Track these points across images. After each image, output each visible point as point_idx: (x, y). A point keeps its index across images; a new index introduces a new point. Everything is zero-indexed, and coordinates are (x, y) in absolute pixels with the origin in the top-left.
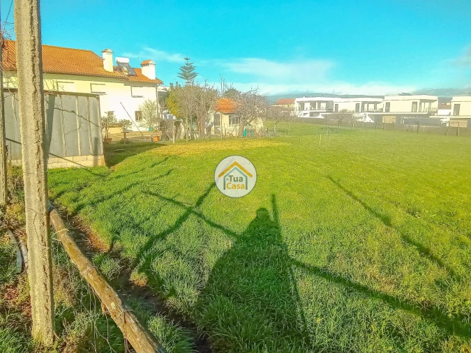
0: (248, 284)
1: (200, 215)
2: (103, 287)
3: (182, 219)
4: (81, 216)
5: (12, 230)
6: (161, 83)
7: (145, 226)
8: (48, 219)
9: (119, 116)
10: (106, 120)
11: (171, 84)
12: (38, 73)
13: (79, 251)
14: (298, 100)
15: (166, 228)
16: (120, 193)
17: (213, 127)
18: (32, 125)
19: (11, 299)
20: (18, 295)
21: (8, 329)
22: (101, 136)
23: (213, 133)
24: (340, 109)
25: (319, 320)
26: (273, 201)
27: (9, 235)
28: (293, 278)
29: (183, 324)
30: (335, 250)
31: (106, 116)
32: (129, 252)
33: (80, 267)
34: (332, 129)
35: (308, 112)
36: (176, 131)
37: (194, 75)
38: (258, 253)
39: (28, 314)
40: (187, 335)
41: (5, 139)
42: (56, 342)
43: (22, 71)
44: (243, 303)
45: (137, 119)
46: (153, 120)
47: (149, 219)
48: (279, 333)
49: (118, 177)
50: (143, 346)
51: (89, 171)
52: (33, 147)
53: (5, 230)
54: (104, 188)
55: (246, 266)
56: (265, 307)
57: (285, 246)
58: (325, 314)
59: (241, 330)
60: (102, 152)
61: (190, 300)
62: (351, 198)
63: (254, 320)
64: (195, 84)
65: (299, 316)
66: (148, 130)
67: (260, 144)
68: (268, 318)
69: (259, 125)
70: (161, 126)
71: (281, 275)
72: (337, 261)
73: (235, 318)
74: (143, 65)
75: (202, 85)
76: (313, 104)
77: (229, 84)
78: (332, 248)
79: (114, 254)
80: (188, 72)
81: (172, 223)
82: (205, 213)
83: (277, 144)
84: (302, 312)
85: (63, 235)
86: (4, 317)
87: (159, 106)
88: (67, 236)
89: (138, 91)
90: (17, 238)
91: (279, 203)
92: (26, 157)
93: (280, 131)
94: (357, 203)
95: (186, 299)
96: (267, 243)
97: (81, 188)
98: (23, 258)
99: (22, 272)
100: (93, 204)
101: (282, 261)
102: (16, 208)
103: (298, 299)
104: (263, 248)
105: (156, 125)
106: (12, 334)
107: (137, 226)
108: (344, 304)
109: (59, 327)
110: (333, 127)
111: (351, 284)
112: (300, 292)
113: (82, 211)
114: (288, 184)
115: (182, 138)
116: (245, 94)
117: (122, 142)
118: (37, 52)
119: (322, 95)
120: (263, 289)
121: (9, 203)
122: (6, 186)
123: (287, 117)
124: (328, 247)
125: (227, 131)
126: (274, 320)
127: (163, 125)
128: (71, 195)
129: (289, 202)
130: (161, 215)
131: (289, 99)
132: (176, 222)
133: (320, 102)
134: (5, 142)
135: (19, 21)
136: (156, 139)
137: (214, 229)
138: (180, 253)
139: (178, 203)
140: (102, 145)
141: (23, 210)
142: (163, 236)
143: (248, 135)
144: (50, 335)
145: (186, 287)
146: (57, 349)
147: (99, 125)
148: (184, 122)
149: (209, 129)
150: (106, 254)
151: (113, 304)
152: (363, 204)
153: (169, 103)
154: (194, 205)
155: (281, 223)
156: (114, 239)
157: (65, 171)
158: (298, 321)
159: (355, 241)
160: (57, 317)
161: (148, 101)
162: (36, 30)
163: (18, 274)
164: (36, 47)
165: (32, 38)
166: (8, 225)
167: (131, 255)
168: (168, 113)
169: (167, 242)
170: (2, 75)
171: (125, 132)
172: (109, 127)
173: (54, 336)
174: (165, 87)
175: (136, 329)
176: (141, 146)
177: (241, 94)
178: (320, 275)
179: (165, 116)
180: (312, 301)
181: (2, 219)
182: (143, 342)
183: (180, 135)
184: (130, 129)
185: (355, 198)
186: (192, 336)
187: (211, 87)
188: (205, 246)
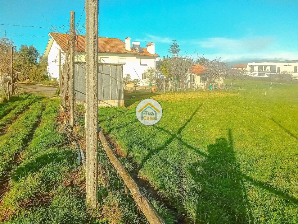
0: (212, 188)
1: (180, 140)
2: (129, 179)
3: (169, 141)
4: (111, 135)
5: (76, 141)
6: (158, 56)
7: (146, 144)
8: (98, 136)
9: (133, 77)
10: (125, 79)
11: (164, 57)
12: (96, 54)
13: (115, 156)
14: (249, 64)
15: (160, 146)
16: (132, 122)
17: (190, 83)
18: (92, 83)
19: (75, 179)
20: (78, 177)
21: (74, 196)
22: (122, 89)
23: (189, 87)
24: (281, 71)
25: (263, 219)
26: (230, 133)
27: (74, 143)
28: (244, 187)
29: (170, 207)
30: (275, 171)
31: (125, 76)
32: (137, 159)
33: (115, 166)
34: (275, 85)
35: (257, 73)
36: (166, 86)
37: (179, 50)
38: (219, 168)
39: (84, 189)
40: (172, 214)
41: (74, 90)
42: (98, 207)
43: (88, 53)
44: (209, 199)
45: (143, 79)
46: (152, 79)
47: (149, 140)
49: (131, 113)
50: (153, 218)
51: (115, 109)
52: (92, 96)
53: (73, 140)
54: (123, 120)
55: (211, 175)
56: (224, 205)
57: (238, 165)
58: (268, 215)
59: (207, 217)
60: (123, 98)
61: (174, 193)
62: (289, 135)
64: (179, 56)
65: (248, 213)
66: (149, 85)
67: (221, 95)
69: (221, 82)
70: (157, 82)
71: (235, 184)
72: (278, 179)
73: (203, 209)
74: (147, 46)
75: (183, 56)
76: (261, 67)
77: (201, 56)
78: (273, 170)
79: (130, 160)
80: (174, 49)
81: (163, 143)
82: (183, 139)
83: (233, 95)
84: (250, 212)
85: (105, 146)
86: (72, 189)
87: (156, 70)
88: (108, 147)
89: (144, 61)
90: (78, 145)
91: (234, 135)
92: (88, 101)
93: (235, 86)
94: (295, 139)
95: (171, 192)
96: (225, 162)
97: (112, 119)
98: (81, 157)
99: (81, 164)
100: (117, 128)
101: (236, 175)
102: (78, 128)
103: (247, 202)
104: (222, 165)
105: (153, 82)
106: (76, 198)
107: (142, 143)
108: (282, 210)
109: (100, 199)
110: (276, 83)
111: (288, 197)
112: (249, 198)
113: (112, 132)
114: (241, 123)
115: (169, 90)
116: (211, 62)
117: (134, 92)
118: (96, 42)
119: (268, 61)
120: (222, 193)
121: (74, 125)
122: (74, 116)
123: (242, 76)
124: (270, 168)
125: (198, 86)
126: (230, 214)
127: (158, 82)
128: (106, 122)
129: (242, 135)
130: (156, 138)
131: (243, 64)
132: (165, 143)
133: (266, 66)
134: (74, 91)
135: (88, 25)
136: (153, 91)
137: (189, 149)
138: (167, 163)
139: (166, 131)
140: (123, 94)
141: (83, 130)
142: (157, 151)
143: (213, 88)
144: (95, 202)
145: (171, 184)
146: (98, 211)
147: (122, 82)
148: (171, 80)
149: (186, 85)
150: (124, 159)
151: (134, 190)
153: (162, 67)
154: (176, 133)
155: (235, 149)
156: (129, 150)
157: (103, 108)
159: (292, 166)
160: (99, 192)
161: (150, 67)
162: (96, 30)
163: (79, 165)
164: (96, 40)
165: (94, 35)
166: (74, 138)
167: (138, 160)
168: (161, 75)
169: (160, 155)
170: (74, 54)
171: (136, 86)
172: (127, 83)
173: (97, 204)
174: (160, 59)
175: (148, 207)
176: (144, 95)
177: (209, 61)
178: (264, 188)
179: (159, 76)
180: (257, 204)
181: (71, 134)
182: (153, 215)
183: (168, 88)
184: (139, 84)
185: (292, 135)
186: (175, 216)
187: (189, 58)
188: (184, 160)
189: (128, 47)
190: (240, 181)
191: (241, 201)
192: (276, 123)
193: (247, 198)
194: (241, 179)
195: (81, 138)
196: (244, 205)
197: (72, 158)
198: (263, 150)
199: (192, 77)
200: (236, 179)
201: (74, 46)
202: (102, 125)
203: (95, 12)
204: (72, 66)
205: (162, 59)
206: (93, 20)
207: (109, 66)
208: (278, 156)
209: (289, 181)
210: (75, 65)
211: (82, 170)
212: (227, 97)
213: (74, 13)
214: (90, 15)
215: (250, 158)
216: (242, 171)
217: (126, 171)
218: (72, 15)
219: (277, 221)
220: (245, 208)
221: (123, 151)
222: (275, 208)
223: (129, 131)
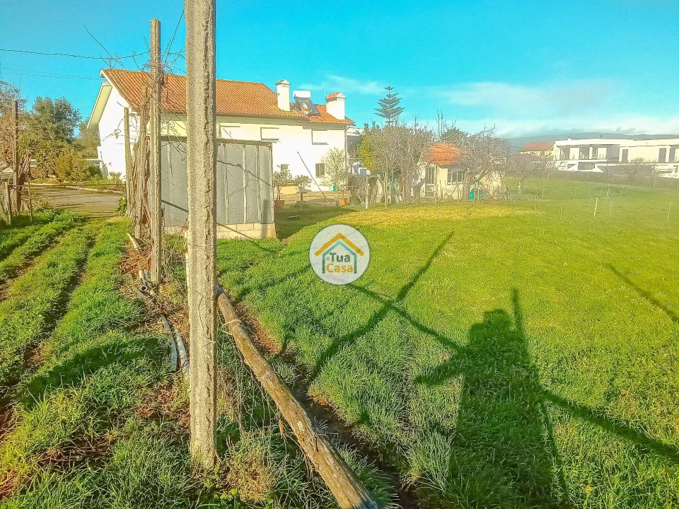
0: (475, 421)
1: (403, 314)
2: (287, 399)
3: (378, 317)
4: (246, 303)
5: (166, 316)
6: (353, 124)
7: (327, 322)
8: (216, 305)
9: (295, 171)
10: (278, 176)
11: (366, 125)
12: (210, 119)
13: (255, 350)
14: (559, 143)
15: (357, 327)
16: (294, 275)
17: (424, 185)
18: (202, 185)
19: (165, 402)
20: (173, 399)
21: (162, 441)
22: (272, 198)
23: (423, 195)
24: (631, 158)
25: (589, 490)
26: (515, 299)
27: (162, 321)
28: (547, 420)
29: (379, 465)
30: (618, 382)
31: (278, 170)
32: (306, 356)
33: (256, 370)
34: (617, 190)
35: (576, 162)
36: (371, 191)
37: (399, 111)
38: (490, 376)
39: (185, 424)
40: (385, 481)
41: (161, 201)
42: (218, 465)
43: (193, 116)
44: (468, 447)
45: (318, 175)
46: (339, 175)
47: (332, 314)
48: (523, 500)
49: (292, 254)
50: (341, 486)
51: (255, 244)
52: (202, 213)
53: (158, 315)
54: (274, 268)
55: (472, 393)
56: (502, 458)
57: (534, 369)
58: (600, 480)
59: (464, 486)
60: (273, 219)
61: (389, 432)
62: (648, 303)
63: (484, 474)
64: (400, 124)
65: (556, 477)
66: (332, 189)
67: (495, 211)
68: (506, 474)
69: (494, 182)
70: (350, 184)
71: (528, 412)
72: (622, 402)
74: (328, 100)
75: (410, 125)
76: (584, 150)
77: (449, 124)
78: (612, 380)
79: (289, 359)
80: (389, 107)
81: (364, 321)
82: (410, 311)
83: (522, 212)
84: (561, 474)
85: (234, 327)
86: (159, 425)
87: (348, 156)
88: (240, 329)
89: (320, 135)
90: (171, 326)
91: (525, 304)
92: (194, 225)
93: (527, 192)
94: (660, 311)
95: (384, 430)
96: (505, 361)
97: (247, 267)
98: (178, 353)
99: (177, 370)
100: (261, 288)
101: (530, 392)
102: (170, 288)
103: (555, 452)
105: (343, 183)
106: (168, 446)
107: (318, 322)
108: (633, 471)
109: (221, 446)
110: (620, 186)
111: (646, 441)
112: (557, 442)
113: (248, 296)
114: (541, 275)
115: (378, 201)
116: (474, 137)
117: (297, 206)
118: (211, 92)
119: (601, 136)
120: (498, 431)
121: (162, 282)
122: (160, 260)
123: (541, 170)
124: (607, 377)
125: (444, 192)
126: (515, 479)
127: (353, 183)
128: (234, 274)
130: (349, 309)
131: (543, 142)
132: (370, 322)
133: (595, 147)
134: (160, 204)
135: (191, 54)
136: (342, 203)
137: (424, 335)
138: (375, 365)
139: (372, 294)
140: (273, 210)
141: (183, 291)
142: (351, 339)
143: (477, 197)
144: (211, 455)
145: (384, 413)
146: (218, 473)
147: (271, 183)
148: (383, 178)
149: (417, 189)
150: (277, 356)
151: (300, 424)
152: (669, 313)
153: (362, 152)
154: (394, 298)
155: (528, 333)
156: (287, 337)
157: (227, 243)
158: (554, 486)
159: (654, 372)
160: (219, 432)
161: (333, 150)
162: (210, 63)
163: (173, 372)
164: (210, 85)
165: (206, 74)
166: (162, 309)
167: (309, 361)
168: (360, 166)
169: (358, 348)
170: (160, 119)
171: (303, 192)
172: (282, 186)
173: (216, 457)
174: (357, 130)
175: (331, 461)
176: (322, 212)
177: (468, 136)
178: (592, 420)
179: (355, 170)
180: (577, 457)
181: (155, 301)
182: (341, 479)
183: (375, 197)
184: (308, 188)
185: (655, 302)
186: (391, 484)
187: (423, 128)
188: (411, 358)
189: (284, 104)
190: (539, 405)
191: (541, 450)
192: (619, 275)
193: (553, 444)
194: (540, 401)
195: (177, 310)
196: (546, 459)
197: (157, 355)
198: (591, 337)
199: (430, 172)
200: (528, 401)
201: (160, 100)
202: (226, 280)
203: (207, 22)
204: (155, 146)
205: (361, 131)
206: (203, 40)
207: (241, 146)
208: (623, 350)
209: (648, 407)
210: (163, 143)
211: (180, 381)
212: (508, 217)
213: (159, 23)
214: (196, 29)
215: (561, 355)
216: (542, 382)
217: (281, 383)
218: (153, 30)
219: (621, 494)
220: (549, 465)
221: (274, 340)
222: (616, 465)
223: (288, 295)
